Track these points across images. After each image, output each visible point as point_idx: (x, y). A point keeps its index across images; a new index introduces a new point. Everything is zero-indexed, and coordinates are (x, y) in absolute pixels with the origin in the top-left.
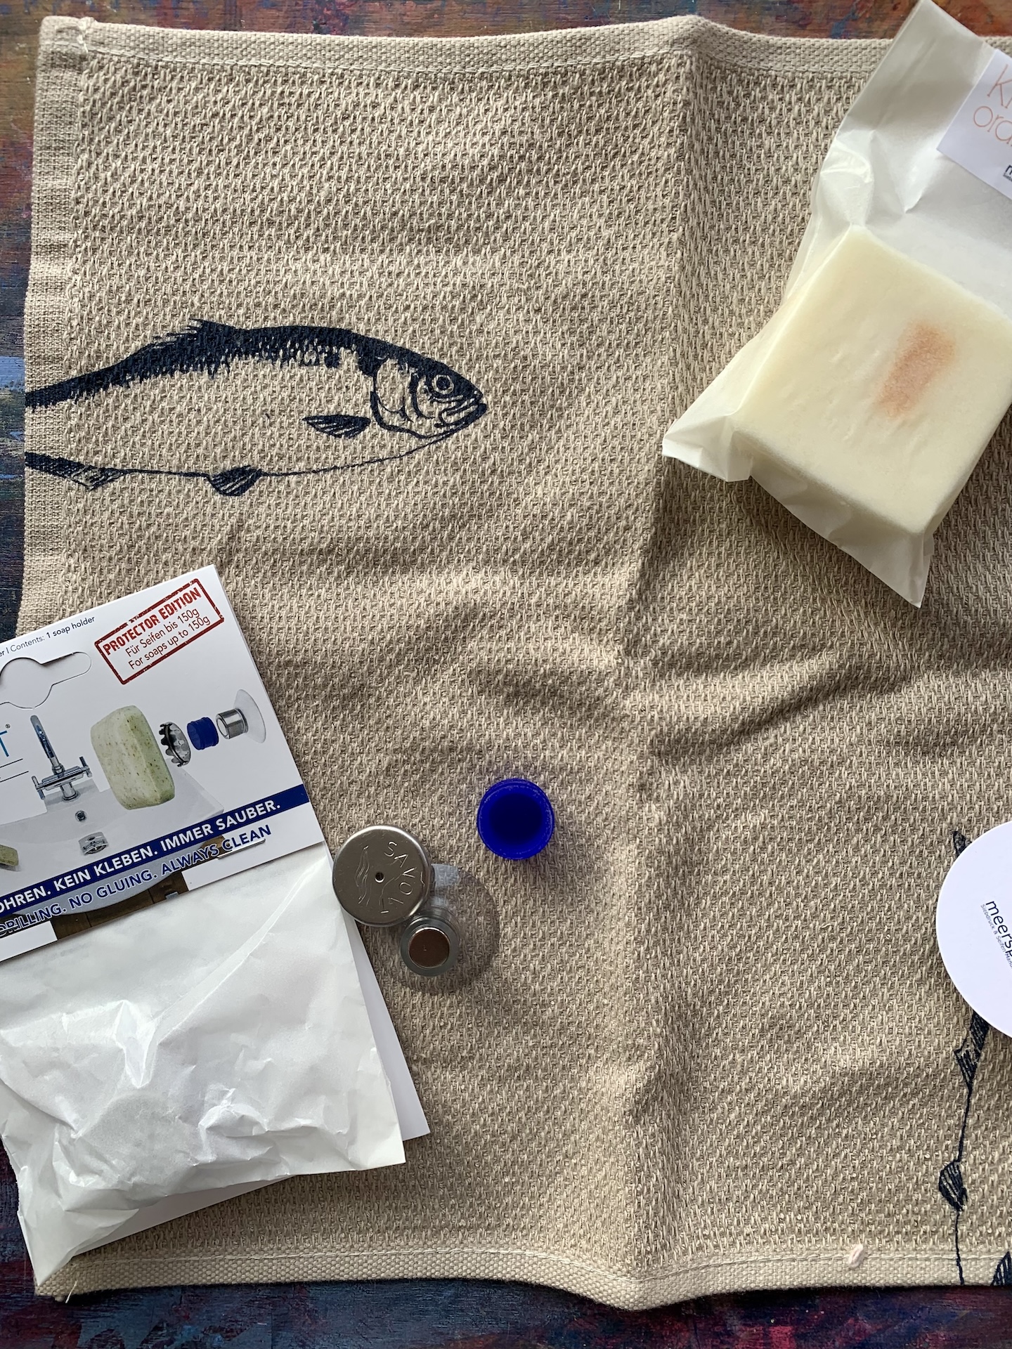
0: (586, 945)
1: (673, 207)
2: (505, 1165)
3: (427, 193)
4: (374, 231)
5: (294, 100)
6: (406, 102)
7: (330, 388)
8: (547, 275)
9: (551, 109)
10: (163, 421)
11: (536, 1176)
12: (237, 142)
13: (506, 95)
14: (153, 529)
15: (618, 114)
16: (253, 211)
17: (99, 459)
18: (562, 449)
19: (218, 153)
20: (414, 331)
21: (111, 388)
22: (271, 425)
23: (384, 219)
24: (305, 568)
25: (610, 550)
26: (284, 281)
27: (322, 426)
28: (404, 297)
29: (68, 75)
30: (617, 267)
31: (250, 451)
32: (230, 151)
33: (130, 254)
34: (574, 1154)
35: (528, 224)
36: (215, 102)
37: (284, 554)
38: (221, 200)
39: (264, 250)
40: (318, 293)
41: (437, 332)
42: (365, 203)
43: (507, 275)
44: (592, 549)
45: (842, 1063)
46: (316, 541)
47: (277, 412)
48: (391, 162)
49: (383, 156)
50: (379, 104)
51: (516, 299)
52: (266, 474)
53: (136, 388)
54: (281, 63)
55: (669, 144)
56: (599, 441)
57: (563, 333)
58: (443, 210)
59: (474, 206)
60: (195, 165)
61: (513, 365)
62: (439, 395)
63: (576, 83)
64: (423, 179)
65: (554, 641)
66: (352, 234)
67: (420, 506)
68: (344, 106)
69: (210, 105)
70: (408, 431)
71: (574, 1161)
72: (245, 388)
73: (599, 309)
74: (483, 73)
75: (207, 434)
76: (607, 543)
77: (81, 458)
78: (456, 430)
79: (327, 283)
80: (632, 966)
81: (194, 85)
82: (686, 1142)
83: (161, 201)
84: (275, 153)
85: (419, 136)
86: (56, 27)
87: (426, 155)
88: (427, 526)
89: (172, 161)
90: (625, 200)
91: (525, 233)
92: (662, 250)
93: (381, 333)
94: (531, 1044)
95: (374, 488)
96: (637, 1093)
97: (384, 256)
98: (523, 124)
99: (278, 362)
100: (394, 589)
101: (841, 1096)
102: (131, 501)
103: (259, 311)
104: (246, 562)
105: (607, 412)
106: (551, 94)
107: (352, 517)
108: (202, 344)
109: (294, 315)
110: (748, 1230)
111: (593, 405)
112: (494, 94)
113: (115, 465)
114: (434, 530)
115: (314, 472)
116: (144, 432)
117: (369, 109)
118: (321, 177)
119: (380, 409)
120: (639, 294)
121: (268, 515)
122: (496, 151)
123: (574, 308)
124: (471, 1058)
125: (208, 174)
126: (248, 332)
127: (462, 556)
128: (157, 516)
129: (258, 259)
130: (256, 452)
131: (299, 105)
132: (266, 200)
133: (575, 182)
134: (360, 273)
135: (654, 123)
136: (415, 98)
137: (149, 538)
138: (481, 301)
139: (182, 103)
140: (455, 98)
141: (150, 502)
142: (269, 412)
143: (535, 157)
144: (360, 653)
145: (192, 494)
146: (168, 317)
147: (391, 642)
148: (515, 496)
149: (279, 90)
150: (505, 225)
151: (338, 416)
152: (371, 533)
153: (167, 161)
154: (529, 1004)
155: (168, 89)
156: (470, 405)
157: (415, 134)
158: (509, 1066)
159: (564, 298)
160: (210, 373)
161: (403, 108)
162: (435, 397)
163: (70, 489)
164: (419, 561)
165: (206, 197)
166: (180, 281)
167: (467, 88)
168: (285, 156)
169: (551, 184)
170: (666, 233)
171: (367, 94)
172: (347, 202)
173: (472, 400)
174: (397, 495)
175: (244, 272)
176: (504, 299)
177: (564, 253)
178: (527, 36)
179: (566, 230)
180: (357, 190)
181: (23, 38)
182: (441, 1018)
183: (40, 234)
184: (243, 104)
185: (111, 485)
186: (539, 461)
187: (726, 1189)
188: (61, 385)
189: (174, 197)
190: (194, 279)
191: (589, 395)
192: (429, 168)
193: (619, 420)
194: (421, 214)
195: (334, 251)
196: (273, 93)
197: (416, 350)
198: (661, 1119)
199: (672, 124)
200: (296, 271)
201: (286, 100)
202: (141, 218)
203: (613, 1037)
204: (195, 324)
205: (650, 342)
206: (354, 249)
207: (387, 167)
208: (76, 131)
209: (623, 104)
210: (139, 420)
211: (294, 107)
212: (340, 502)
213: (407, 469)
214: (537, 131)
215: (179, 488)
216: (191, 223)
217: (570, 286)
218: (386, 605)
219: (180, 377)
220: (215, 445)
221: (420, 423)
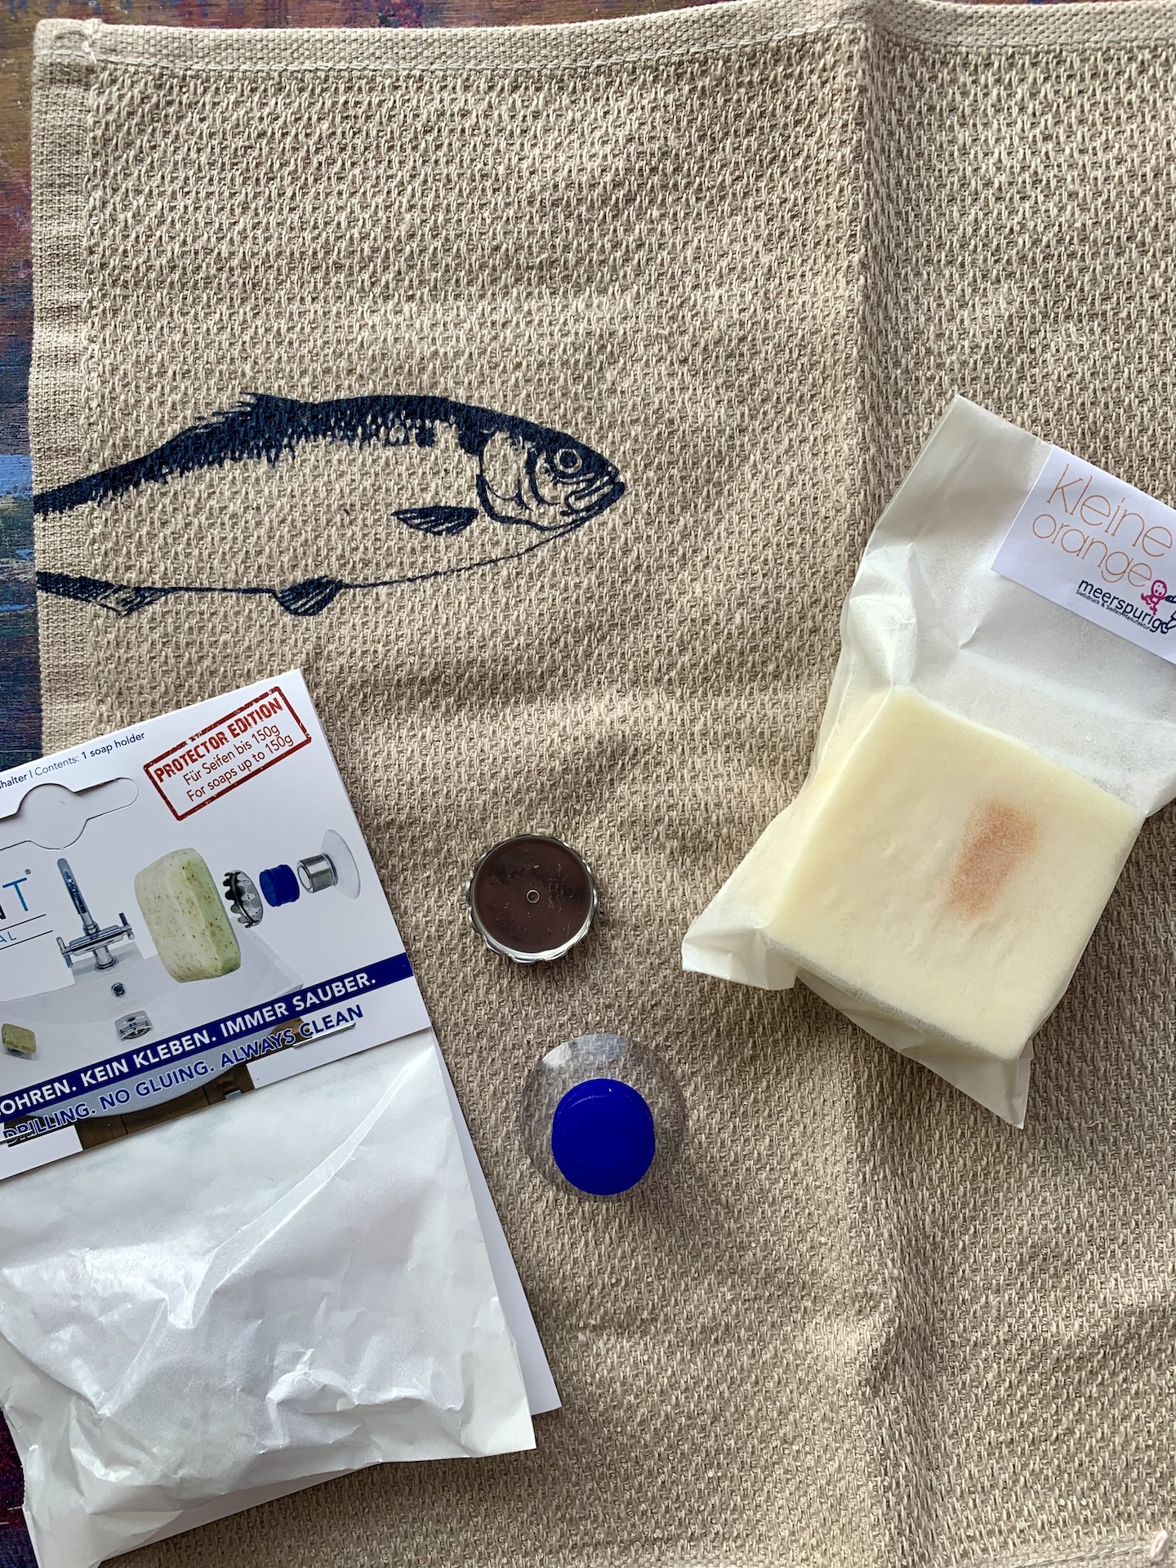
0: (792, 1169)
1: (851, 222)
2: (707, 1455)
3: (536, 220)
4: (470, 271)
5: (361, 111)
6: (504, 108)
7: (424, 473)
8: (693, 316)
9: (688, 108)
10: (213, 524)
11: (747, 1467)
12: (292, 167)
13: (629, 92)
14: (207, 663)
15: (774, 109)
16: (315, 253)
17: (132, 576)
18: (723, 534)
19: (268, 183)
20: (528, 395)
21: (143, 485)
22: (351, 523)
23: (483, 256)
24: (403, 703)
25: (792, 660)
26: (359, 339)
27: (416, 521)
28: (513, 353)
29: (72, 92)
30: (782, 302)
31: (326, 557)
32: (282, 179)
33: (161, 314)
34: (795, 1438)
35: (665, 253)
36: (261, 119)
37: (376, 686)
38: (274, 242)
39: (332, 302)
40: (403, 353)
41: (558, 394)
42: (458, 236)
43: (642, 319)
44: (769, 659)
45: (1126, 1299)
46: (415, 667)
47: (358, 507)
48: (488, 184)
49: (478, 177)
50: (469, 112)
51: (656, 348)
52: (348, 586)
53: (176, 483)
54: (342, 65)
55: (842, 143)
56: (772, 521)
57: (717, 388)
58: (558, 241)
59: (596, 234)
60: (240, 198)
61: (656, 431)
62: (564, 475)
63: (718, 72)
64: (530, 203)
65: (726, 778)
66: (442, 276)
67: (547, 617)
68: (425, 116)
69: (255, 122)
70: (528, 522)
71: (795, 1447)
72: (316, 477)
73: (763, 355)
74: (599, 67)
75: (270, 538)
76: (789, 650)
77: (109, 576)
78: (588, 518)
79: (415, 339)
80: (857, 1192)
81: (232, 99)
82: (934, 1415)
83: (198, 246)
84: (340, 179)
85: (522, 150)
86: (55, 33)
87: (532, 173)
88: (558, 641)
89: (209, 195)
90: (787, 217)
91: (662, 264)
92: (840, 276)
93: (486, 400)
94: (729, 1297)
95: (486, 597)
96: (873, 1355)
97: (485, 302)
98: (654, 128)
99: (357, 443)
100: (519, 722)
101: (1127, 1341)
102: (177, 628)
103: (329, 379)
104: (328, 699)
105: (779, 484)
106: (687, 88)
107: (462, 635)
108: (258, 423)
109: (374, 382)
110: (1021, 1524)
111: (761, 477)
112: (615, 92)
113: (153, 583)
114: (566, 646)
115: (409, 580)
116: (189, 539)
117: (457, 119)
118: (400, 207)
119: (490, 496)
120: (812, 334)
121: (353, 638)
122: (621, 164)
123: (730, 356)
124: (654, 1320)
125: (256, 209)
126: (317, 406)
127: (603, 677)
128: (211, 646)
129: (325, 314)
130: (334, 559)
131: (368, 118)
132: (332, 239)
133: (723, 198)
134: (456, 325)
135: (821, 117)
136: (514, 102)
137: (202, 674)
138: (612, 352)
139: (219, 121)
140: (566, 100)
141: (201, 628)
142: (348, 507)
143: (670, 169)
144: (481, 807)
145: (254, 616)
146: (213, 392)
147: (518, 791)
148: (667, 596)
149: (342, 100)
150: (637, 256)
151: (436, 509)
152: (487, 654)
153: (202, 195)
154: (723, 1247)
155: (200, 104)
156: (604, 485)
157: (517, 147)
158: (703, 1326)
159: (717, 343)
160: (269, 460)
161: (500, 116)
162: (559, 477)
163: (96, 616)
164: (549, 687)
165: (255, 238)
166: (225, 345)
167: (579, 87)
168: (353, 182)
169: (693, 201)
170: (843, 254)
171: (453, 100)
172: (434, 237)
173: (606, 478)
174: (516, 605)
175: (307, 330)
176: (641, 349)
177: (713, 288)
178: (654, 16)
179: (714, 258)
180: (447, 221)
181: (10, 52)
182: (611, 1273)
183: (44, 295)
184: (297, 120)
185: (150, 609)
186: (695, 551)
187: (989, 1472)
188: (79, 483)
189: (213, 240)
190: (244, 343)
191: (755, 465)
192: (538, 188)
193: (796, 493)
194: (530, 247)
195: (421, 299)
196: (334, 104)
197: (532, 419)
198: (904, 1387)
199: (845, 117)
200: (373, 327)
201: (352, 112)
202: (173, 268)
203: (836, 1284)
204: (248, 398)
205: (831, 394)
206: (446, 296)
207: (483, 190)
208: (86, 163)
209: (781, 96)
210: (181, 524)
211: (361, 121)
212: (445, 617)
213: (528, 571)
214: (671, 136)
215: (236, 609)
216: (237, 272)
217: (723, 328)
218: (510, 744)
219: (232, 466)
220: (281, 552)
221: (542, 511)
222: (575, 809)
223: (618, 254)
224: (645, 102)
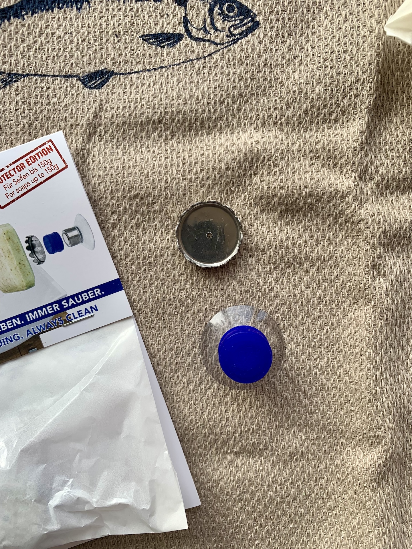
0: (338, 373)
2: (290, 516)
7: (156, 16)
10: (48, 42)
11: (310, 522)
14: (45, 113)
17: (7, 67)
18: (310, 48)
21: (12, 20)
22: (118, 41)
24: (144, 134)
25: (345, 112)
27: (152, 41)
31: (106, 59)
34: (334, 507)
37: (130, 125)
44: (333, 112)
46: (150, 114)
47: (122, 33)
52: (117, 74)
53: (29, 20)
56: (335, 40)
62: (228, 16)
65: (311, 173)
67: (218, 89)
71: (335, 512)
72: (101, 17)
75: (77, 49)
76: (343, 107)
78: (240, 39)
80: (372, 384)
82: (405, 496)
88: (224, 102)
94: (303, 438)
95: (187, 79)
96: (378, 467)
100: (203, 144)
102: (29, 95)
104: (105, 132)
105: (339, 21)
107: (174, 98)
111: (329, 18)
113: (17, 71)
114: (228, 104)
115: (148, 70)
116: (36, 49)
119: (190, 28)
121: (118, 100)
124: (266, 449)
127: (247, 121)
128: (47, 105)
130: (109, 60)
137: (42, 119)
141: (42, 95)
142: (117, 33)
144: (183, 188)
145: (69, 89)
147: (203, 180)
148: (280, 80)
151: (162, 34)
152: (187, 108)
154: (302, 412)
156: (248, 22)
158: (290, 452)
160: (77, 8)
162: (226, 18)
164: (219, 126)
173: (250, 19)
174: (202, 83)
182: (245, 426)
185: (16, 84)
186: (295, 57)
191: (326, 12)
193: (348, 25)
198: (392, 483)
203: (359, 431)
210: (32, 41)
212: (166, 88)
213: (209, 65)
215: (60, 85)
218: (199, 155)
219: (58, 12)
220: (83, 56)
221: (217, 34)
222: (232, 191)
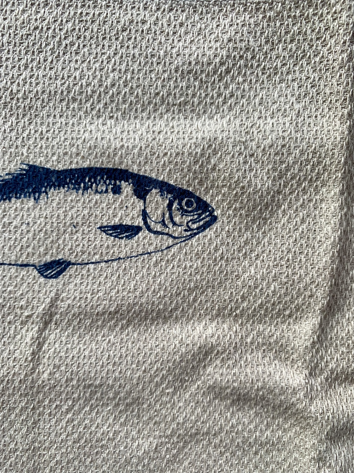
1: (344, 92)
3: (179, 80)
4: (143, 105)
5: (89, 18)
6: (164, 20)
7: (115, 208)
8: (258, 132)
9: (261, 26)
12: (51, 46)
13: (231, 16)
15: (306, 31)
16: (62, 92)
18: (266, 244)
19: (38, 54)
20: (170, 170)
22: (76, 232)
23: (150, 98)
24: (100, 323)
25: (299, 309)
26: (83, 138)
27: (110, 232)
28: (163, 147)
30: (305, 129)
31: (63, 249)
32: (46, 52)
35: (245, 100)
36: (36, 20)
37: (85, 315)
38: (41, 85)
39: (70, 118)
40: (106, 145)
41: (186, 170)
42: (137, 86)
43: (231, 132)
44: (287, 308)
46: (107, 306)
47: (80, 224)
48: (155, 60)
49: (149, 56)
50: (146, 21)
51: (238, 148)
52: (74, 264)
55: (342, 51)
56: (292, 240)
57: (268, 170)
58: (189, 92)
59: (209, 89)
60: (23, 62)
61: (235, 192)
62: (186, 211)
63: (278, 9)
64: (176, 71)
65: (263, 366)
66: (129, 107)
67: (175, 282)
68: (123, 22)
69: (33, 21)
70: (167, 234)
72: (59, 208)
73: (294, 155)
75: (34, 239)
76: (298, 305)
78: (198, 233)
79: (112, 139)
81: (21, 8)
84: (77, 53)
85: (173, 43)
87: (177, 55)
88: (180, 294)
90: (309, 86)
91: (243, 106)
92: (336, 119)
93: (148, 171)
95: (145, 271)
97: (150, 121)
98: (243, 35)
99: (81, 191)
100: (158, 334)
103: (67, 158)
104: (61, 320)
105: (296, 222)
106: (261, 16)
107: (131, 290)
108: (29, 180)
109: (90, 160)
111: (287, 217)
112: (223, 15)
114: (184, 296)
115: (105, 261)
117: (140, 24)
118: (108, 69)
119: (149, 221)
120: (320, 147)
121: (75, 290)
122: (225, 53)
123: (276, 154)
125: (32, 68)
126: (60, 171)
127: (202, 312)
129: (66, 124)
130: (67, 250)
131: (93, 22)
132: (71, 85)
133: (276, 74)
134: (134, 132)
135: (331, 37)
136: (170, 17)
138: (215, 149)
139: (14, 20)
140: (197, 18)
142: (75, 224)
143: (250, 57)
144: (137, 378)
145: (25, 278)
146: (6, 163)
147: (157, 370)
148: (236, 273)
149: (79, 11)
150: (230, 101)
151: (121, 225)
152: (144, 300)
155: (4, 11)
156: (207, 216)
157: (171, 41)
159: (270, 147)
160: (35, 199)
161: (162, 24)
162: (184, 212)
164: (174, 316)
165: (31, 83)
166: (14, 138)
167: (204, 11)
168: (84, 56)
169: (260, 74)
170: (339, 109)
171: (138, 14)
172: (125, 86)
173: (208, 213)
174: (160, 275)
175: (56, 132)
176: (230, 148)
177: (269, 119)
179: (270, 104)
180: (132, 78)
184: (55, 21)
186: (251, 251)
189: (9, 83)
190: (23, 138)
191: (284, 210)
192: (180, 64)
193: (305, 227)
194: (175, 94)
195: (117, 118)
196: (75, 13)
197: (172, 182)
199: (345, 38)
200: (91, 131)
201: (84, 18)
204: (24, 167)
205: (327, 179)
206: (130, 117)
207: (152, 63)
211: (89, 23)
212: (123, 280)
213: (166, 258)
214: (251, 40)
215: (16, 274)
216: (21, 101)
217: (274, 139)
218: (154, 346)
219: (15, 201)
220: (39, 246)
222: (185, 379)
223: (220, 100)
224: (238, 21)
